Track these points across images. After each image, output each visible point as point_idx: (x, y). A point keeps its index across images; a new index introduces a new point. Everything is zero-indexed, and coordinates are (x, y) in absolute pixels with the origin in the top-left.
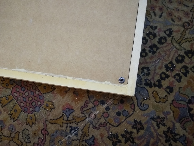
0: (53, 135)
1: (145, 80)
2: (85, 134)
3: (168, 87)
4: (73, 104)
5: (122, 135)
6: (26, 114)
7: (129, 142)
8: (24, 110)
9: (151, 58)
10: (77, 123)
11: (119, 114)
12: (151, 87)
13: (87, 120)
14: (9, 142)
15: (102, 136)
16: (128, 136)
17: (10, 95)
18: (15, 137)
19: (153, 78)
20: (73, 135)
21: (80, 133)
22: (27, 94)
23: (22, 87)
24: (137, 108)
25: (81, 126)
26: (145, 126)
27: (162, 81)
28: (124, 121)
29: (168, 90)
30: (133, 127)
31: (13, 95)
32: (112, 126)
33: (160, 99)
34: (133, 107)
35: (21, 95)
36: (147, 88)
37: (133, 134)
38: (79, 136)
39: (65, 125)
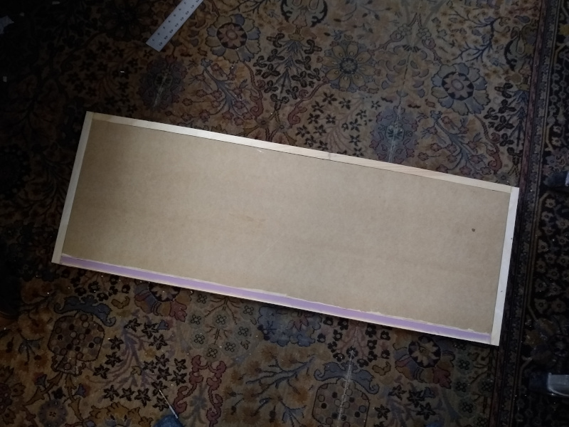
1: (358, 361)
3: (383, 353)
9: (348, 336)
11: (357, 415)
12: (366, 364)
19: (363, 355)
24: (369, 395)
26: (389, 407)
27: (374, 350)
28: (367, 417)
29: (385, 355)
33: (383, 369)
34: (365, 398)
36: (365, 368)
37: (383, 423)
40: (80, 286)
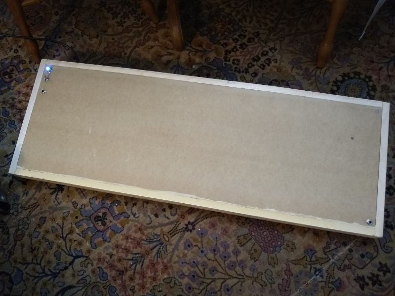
0: (297, 276)
2: (331, 276)
4: (315, 245)
5: (368, 278)
6: (266, 254)
7: (377, 285)
8: (265, 250)
10: (321, 265)
11: (363, 256)
13: (331, 261)
14: (253, 283)
15: (348, 278)
16: (375, 279)
17: (247, 234)
18: (257, 277)
20: (318, 276)
21: (325, 275)
22: (265, 233)
23: (260, 227)
24: (380, 250)
25: (325, 267)
26: (391, 269)
28: (369, 263)
30: (379, 270)
31: (251, 235)
32: (357, 268)
34: (376, 250)
35: (259, 234)
36: (389, 230)
37: (380, 277)
38: (325, 277)
39: (309, 267)
40: (228, 56)
